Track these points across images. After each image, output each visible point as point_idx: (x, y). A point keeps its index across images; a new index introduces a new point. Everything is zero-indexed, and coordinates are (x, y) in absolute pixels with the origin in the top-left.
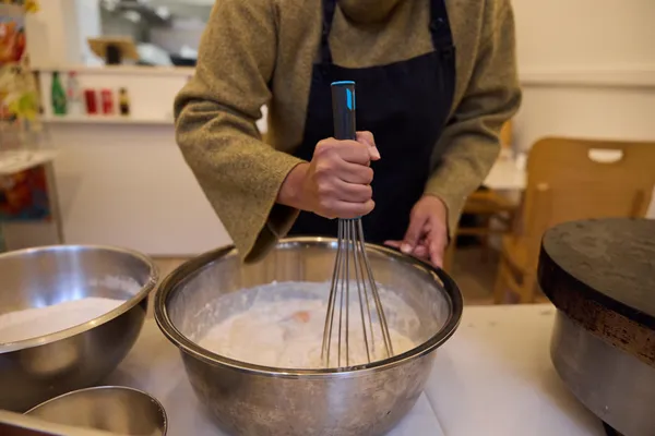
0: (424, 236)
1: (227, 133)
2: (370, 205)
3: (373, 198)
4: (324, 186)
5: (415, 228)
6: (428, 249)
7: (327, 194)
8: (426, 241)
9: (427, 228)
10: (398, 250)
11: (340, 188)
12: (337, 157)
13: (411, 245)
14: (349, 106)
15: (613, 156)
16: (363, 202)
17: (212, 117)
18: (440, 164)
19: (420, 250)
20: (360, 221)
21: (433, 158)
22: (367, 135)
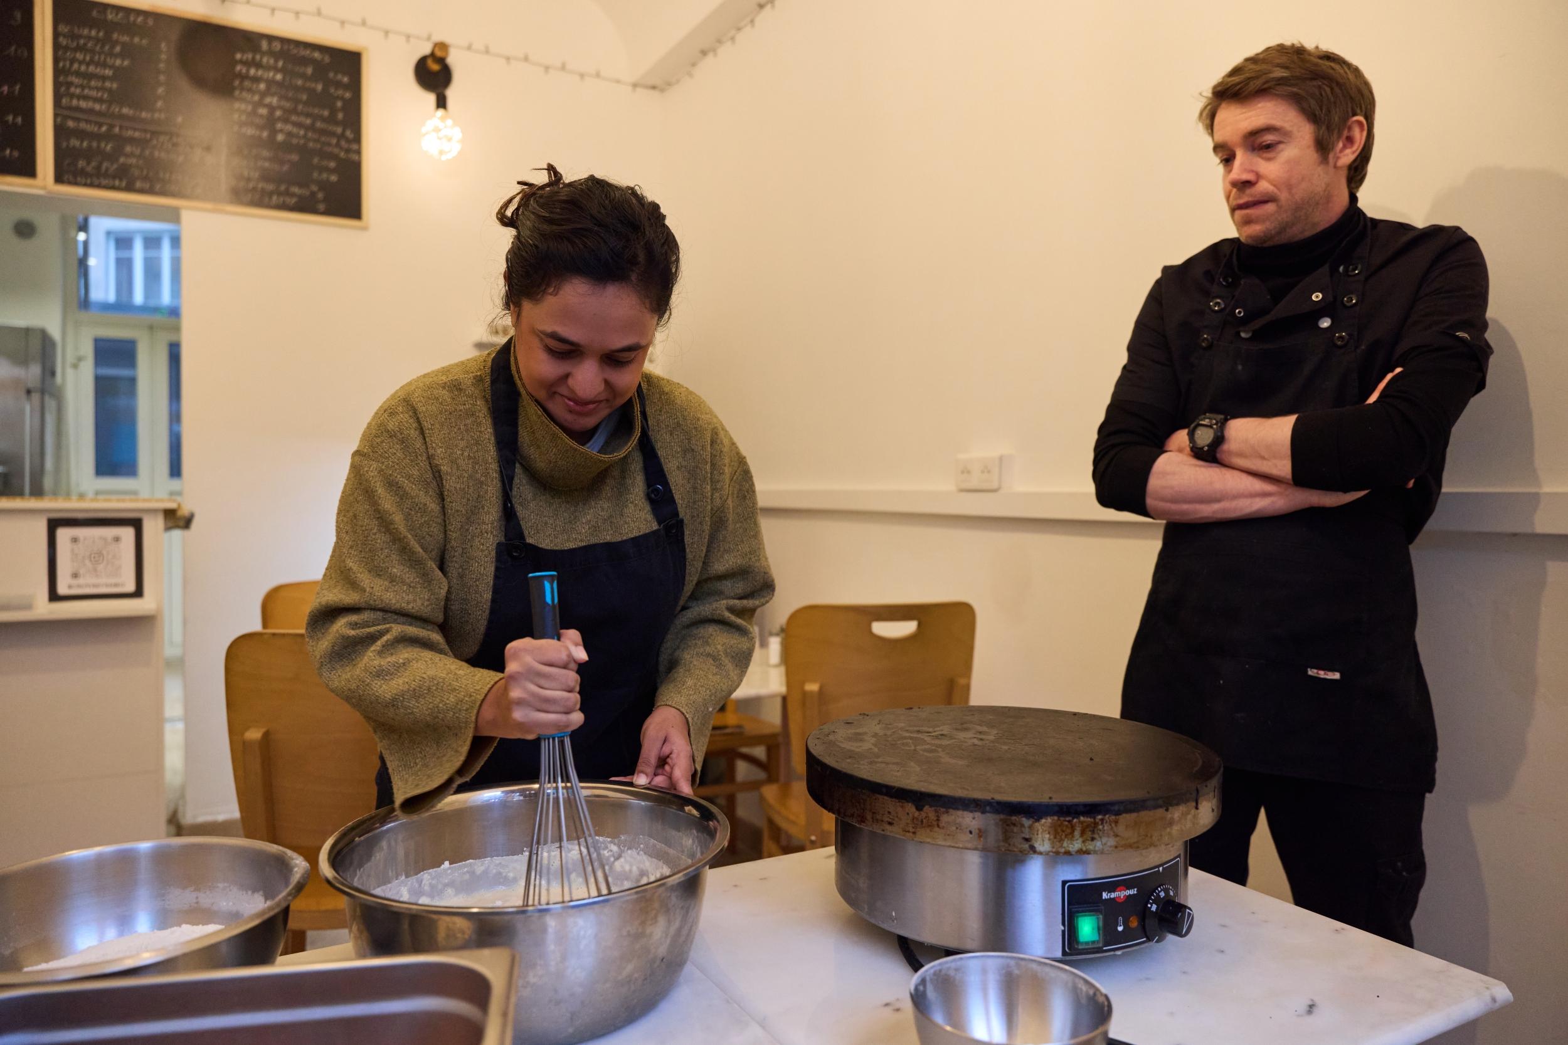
0: (663, 761)
1: (405, 654)
2: (578, 718)
3: (582, 709)
4: (515, 693)
5: (650, 750)
6: (670, 777)
7: (520, 702)
8: (667, 768)
9: (666, 750)
10: (631, 784)
11: (534, 695)
12: (529, 659)
13: (647, 775)
14: (548, 599)
15: (906, 628)
16: (567, 713)
17: (382, 634)
18: (673, 664)
19: (660, 781)
20: (567, 742)
21: (664, 658)
22: (572, 635)
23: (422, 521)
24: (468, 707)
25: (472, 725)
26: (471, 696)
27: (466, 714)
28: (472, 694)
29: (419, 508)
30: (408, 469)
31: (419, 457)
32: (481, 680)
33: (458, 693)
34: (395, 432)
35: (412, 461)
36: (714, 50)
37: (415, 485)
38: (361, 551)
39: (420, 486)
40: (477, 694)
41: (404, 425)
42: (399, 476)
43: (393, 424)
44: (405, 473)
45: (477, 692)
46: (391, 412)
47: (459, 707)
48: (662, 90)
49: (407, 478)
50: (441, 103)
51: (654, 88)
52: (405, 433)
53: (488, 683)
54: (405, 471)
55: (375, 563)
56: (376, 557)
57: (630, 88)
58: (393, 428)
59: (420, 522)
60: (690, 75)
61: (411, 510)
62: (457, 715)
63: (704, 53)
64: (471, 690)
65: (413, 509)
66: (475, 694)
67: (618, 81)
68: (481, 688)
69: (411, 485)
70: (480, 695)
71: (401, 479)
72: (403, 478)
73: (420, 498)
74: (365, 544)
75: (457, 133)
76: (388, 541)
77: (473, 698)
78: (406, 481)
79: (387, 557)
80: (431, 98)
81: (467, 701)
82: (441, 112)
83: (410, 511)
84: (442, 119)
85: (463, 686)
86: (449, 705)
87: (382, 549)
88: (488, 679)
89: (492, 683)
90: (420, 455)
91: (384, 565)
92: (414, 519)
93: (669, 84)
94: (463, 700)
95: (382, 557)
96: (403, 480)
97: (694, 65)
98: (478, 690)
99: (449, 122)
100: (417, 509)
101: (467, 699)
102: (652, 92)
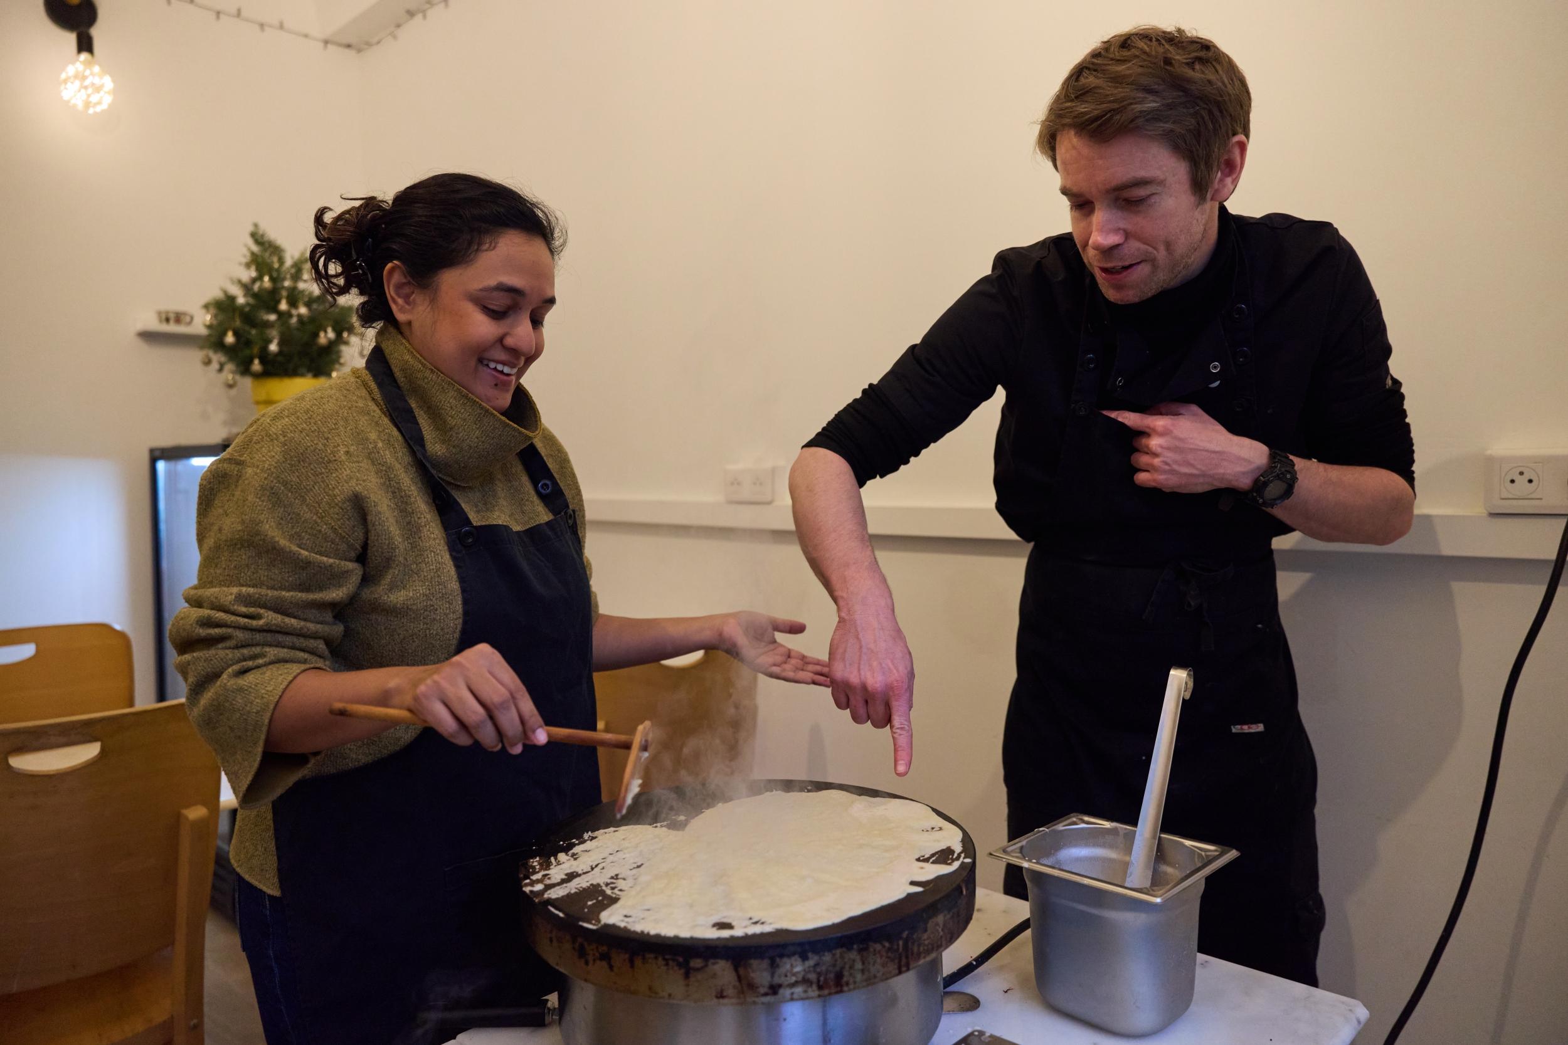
23: (293, 532)
24: (259, 709)
25: (265, 729)
26: (263, 697)
27: (256, 717)
28: (264, 695)
29: (291, 518)
30: (286, 474)
31: (302, 463)
32: (272, 679)
33: (248, 695)
34: (277, 436)
35: (292, 466)
36: (424, 13)
37: (292, 492)
38: (225, 569)
39: (297, 495)
40: (269, 696)
41: (289, 429)
42: (275, 481)
43: (276, 427)
44: (282, 478)
45: (269, 693)
46: (275, 416)
47: (248, 708)
48: (359, 51)
49: (284, 483)
50: (85, 45)
51: (349, 46)
52: (289, 435)
53: (281, 684)
54: (283, 476)
55: (241, 581)
56: (243, 574)
57: (321, 45)
58: (276, 432)
59: (289, 534)
60: (395, 37)
61: (282, 519)
62: (245, 717)
63: (411, 14)
64: (263, 691)
65: (284, 519)
66: (266, 696)
67: (306, 36)
68: (274, 689)
69: (286, 492)
70: (273, 696)
71: (277, 485)
72: (280, 483)
73: (293, 507)
74: (230, 560)
75: (108, 82)
76: (254, 555)
77: (265, 700)
78: (282, 488)
79: (254, 573)
80: (70, 38)
81: (257, 703)
82: (84, 56)
83: (281, 521)
84: (87, 64)
85: (253, 686)
86: (235, 706)
87: (247, 565)
88: (280, 678)
89: (286, 683)
90: (303, 461)
91: (251, 583)
92: (284, 530)
93: (369, 44)
94: (254, 701)
95: (249, 573)
96: (280, 485)
97: (398, 26)
98: (271, 692)
99: (96, 69)
100: (289, 519)
101: (257, 701)
102: (347, 51)
